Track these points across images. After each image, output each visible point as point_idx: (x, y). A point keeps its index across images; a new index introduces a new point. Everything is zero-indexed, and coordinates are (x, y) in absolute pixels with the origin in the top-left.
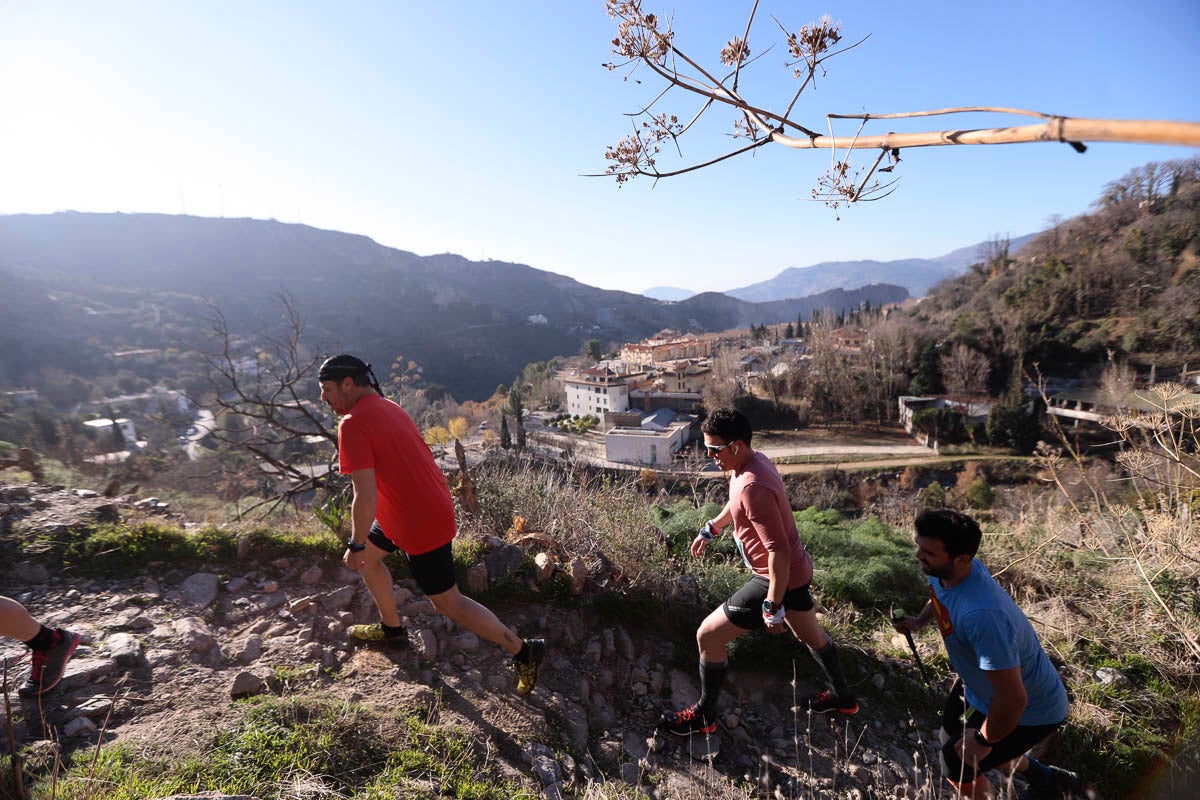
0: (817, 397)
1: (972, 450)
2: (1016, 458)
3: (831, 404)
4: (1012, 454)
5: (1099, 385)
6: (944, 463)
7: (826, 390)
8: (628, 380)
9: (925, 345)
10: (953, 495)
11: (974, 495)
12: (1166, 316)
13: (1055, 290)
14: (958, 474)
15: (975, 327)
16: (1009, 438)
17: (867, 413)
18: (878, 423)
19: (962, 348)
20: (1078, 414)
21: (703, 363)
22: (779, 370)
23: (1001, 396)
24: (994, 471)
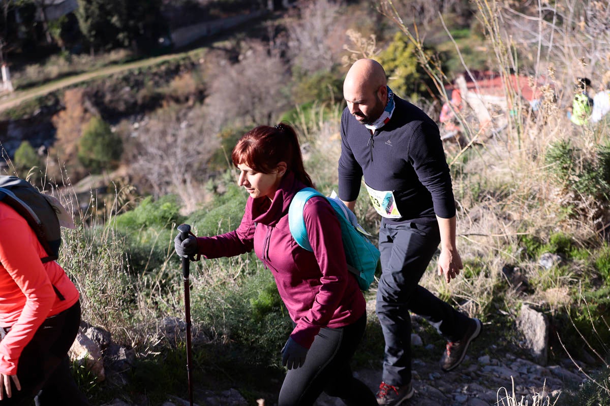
1: (66, 68)
2: (135, 66)
4: (128, 61)
6: (27, 105)
10: (56, 159)
11: (90, 150)
14: (55, 118)
16: (118, 31)
24: (108, 98)
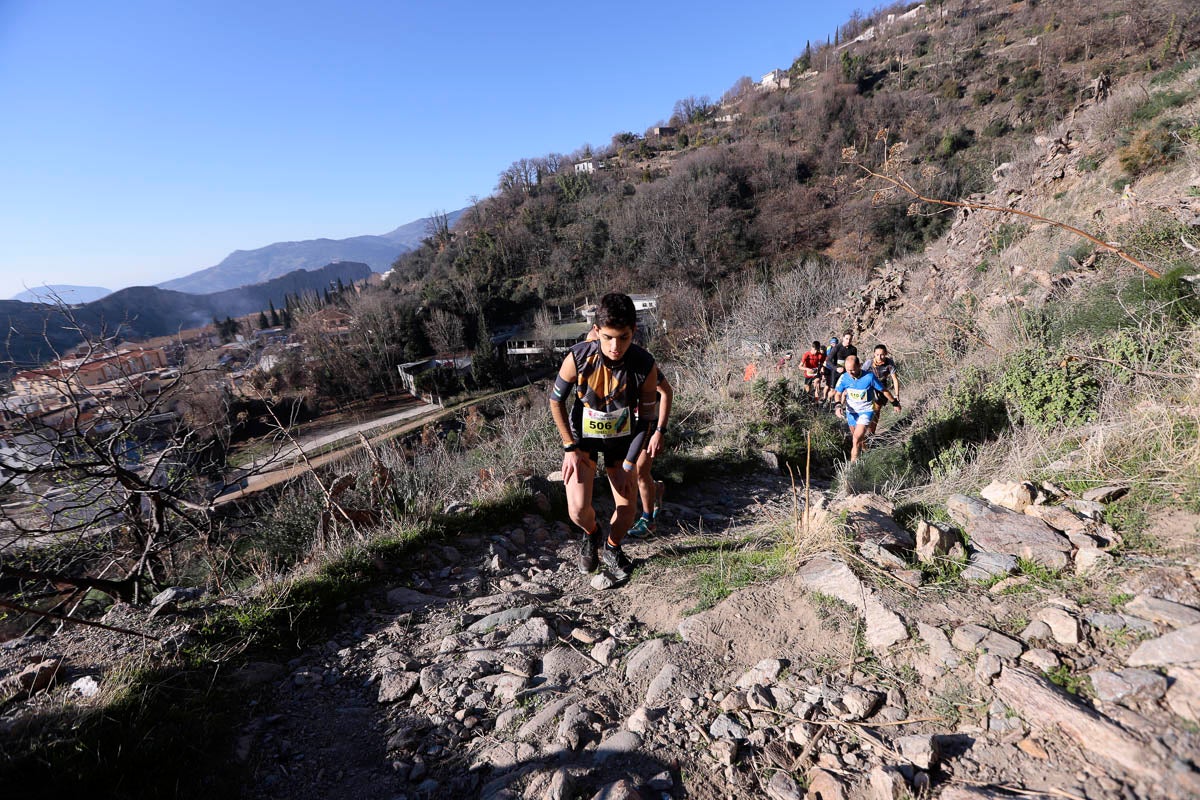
0: (320, 383)
1: (468, 397)
3: (336, 385)
4: (495, 393)
5: (534, 327)
6: (451, 414)
7: (327, 373)
8: (48, 420)
9: (406, 315)
10: (466, 438)
12: (557, 271)
13: (488, 257)
14: (464, 419)
15: (442, 293)
16: (490, 379)
17: (375, 388)
18: (385, 396)
19: (439, 313)
20: (528, 351)
21: (164, 374)
22: (267, 364)
23: (476, 347)
24: (488, 409)
